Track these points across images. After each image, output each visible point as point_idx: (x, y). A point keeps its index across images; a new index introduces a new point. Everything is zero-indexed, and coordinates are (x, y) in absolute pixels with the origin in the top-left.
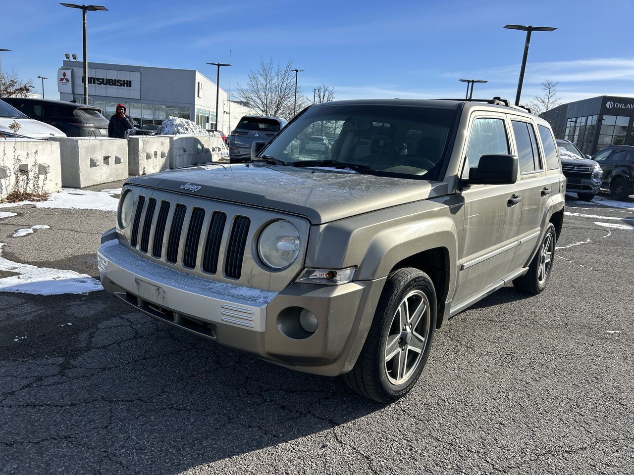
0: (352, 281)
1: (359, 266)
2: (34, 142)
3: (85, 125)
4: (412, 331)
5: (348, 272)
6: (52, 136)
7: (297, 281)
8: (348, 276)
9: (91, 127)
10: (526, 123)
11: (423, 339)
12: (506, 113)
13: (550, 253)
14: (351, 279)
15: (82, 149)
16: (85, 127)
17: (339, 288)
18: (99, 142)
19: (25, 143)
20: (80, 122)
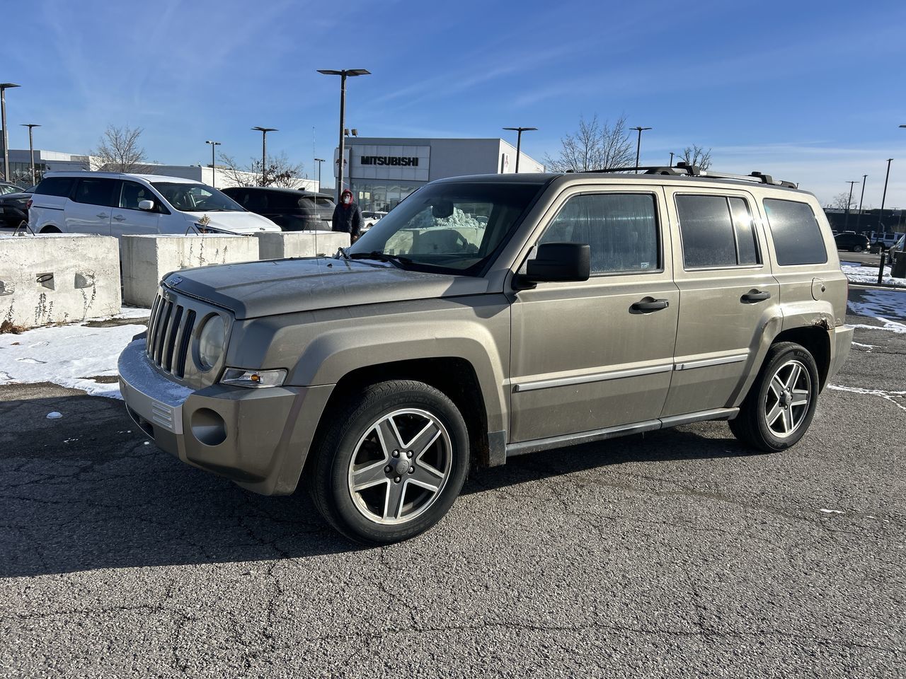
0: (283, 386)
1: (291, 369)
2: (227, 238)
3: (310, 216)
4: (414, 461)
5: (275, 374)
6: (262, 231)
7: (221, 381)
8: (275, 379)
9: (318, 219)
10: (726, 197)
11: (443, 475)
12: (662, 186)
13: (807, 392)
14: (281, 384)
15: (289, 246)
16: (312, 219)
17: (257, 392)
18: (310, 237)
19: (216, 240)
20: (305, 213)
